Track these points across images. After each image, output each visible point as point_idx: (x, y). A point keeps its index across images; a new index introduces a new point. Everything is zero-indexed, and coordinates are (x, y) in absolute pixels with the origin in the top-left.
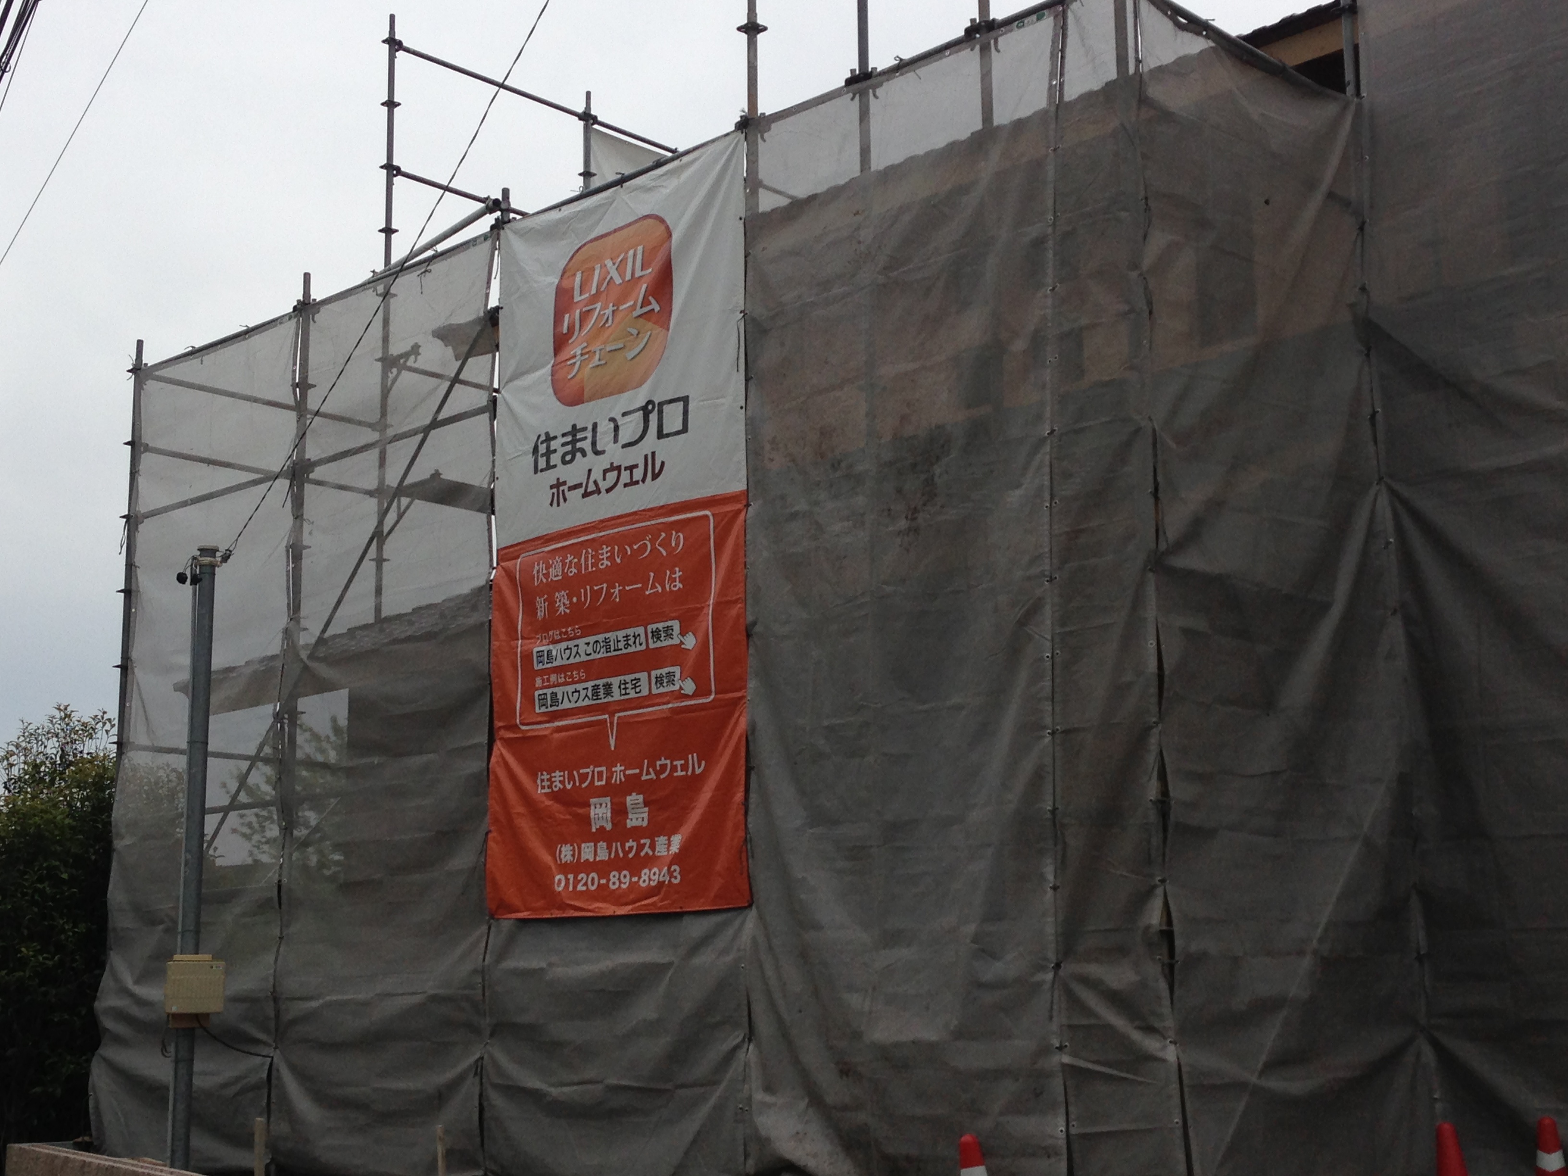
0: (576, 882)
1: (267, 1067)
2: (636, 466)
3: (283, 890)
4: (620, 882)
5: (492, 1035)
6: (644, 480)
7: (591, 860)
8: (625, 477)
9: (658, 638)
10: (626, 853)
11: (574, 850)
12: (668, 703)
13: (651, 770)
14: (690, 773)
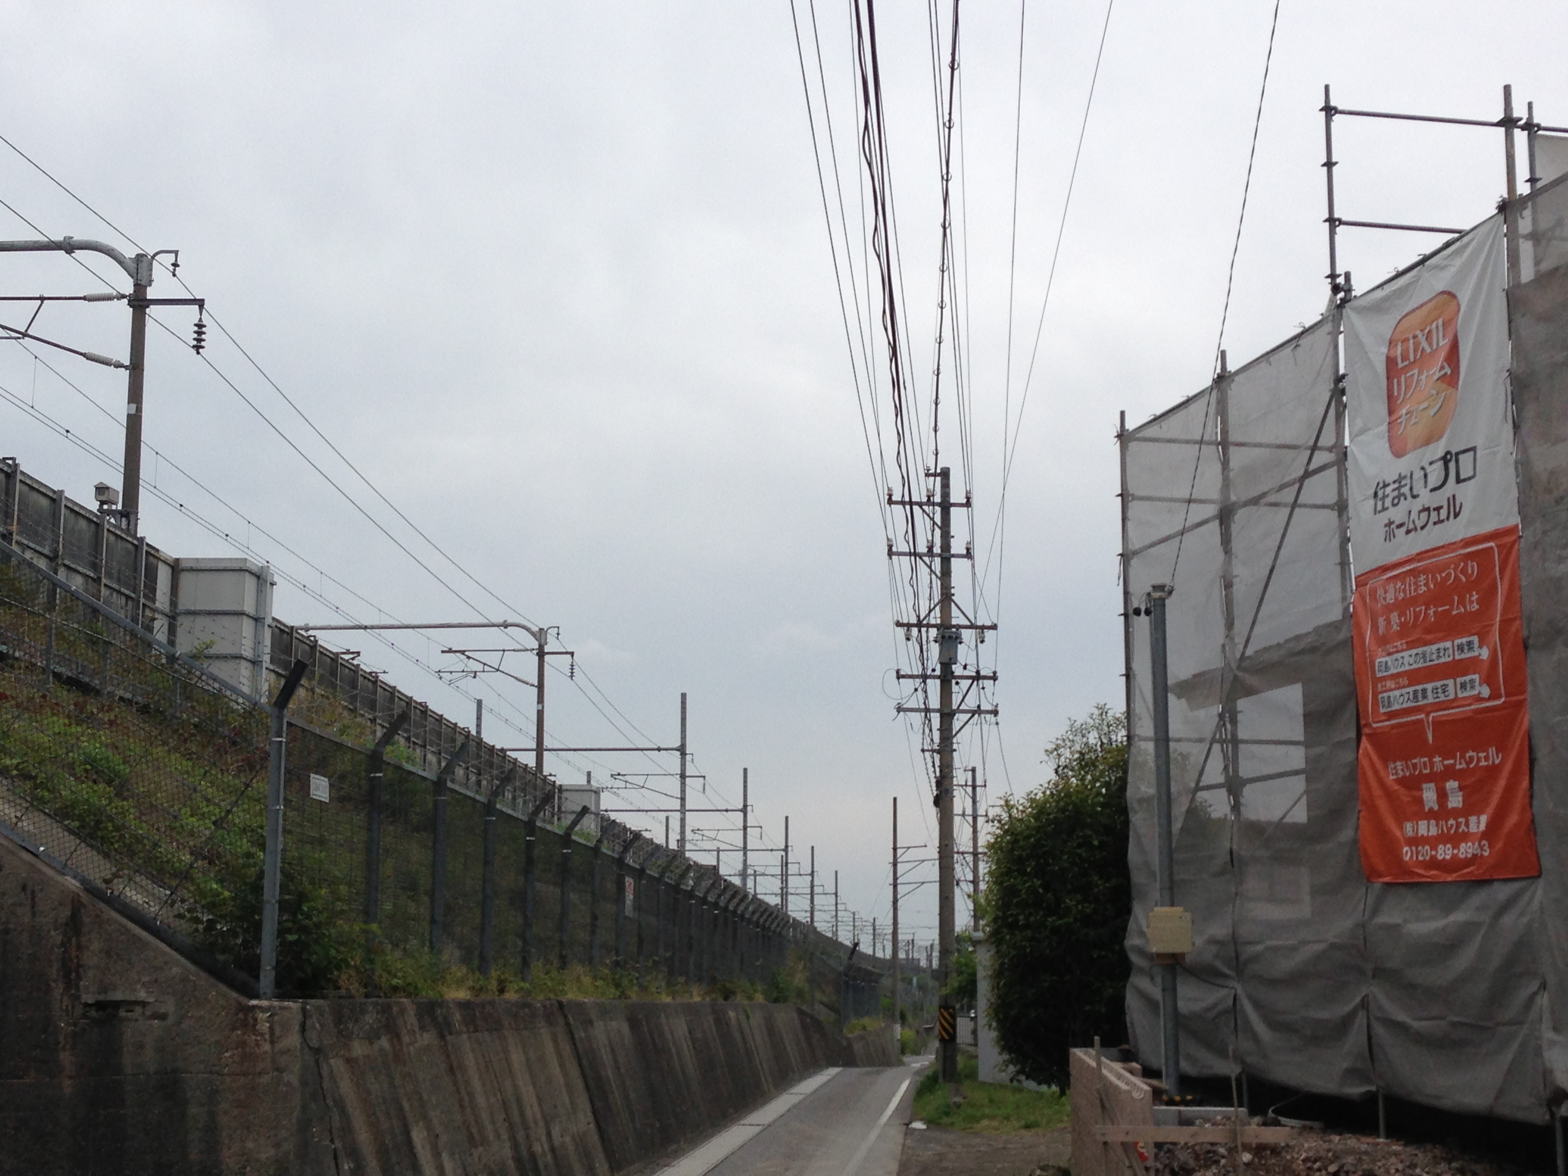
0: (1418, 853)
1: (1232, 997)
2: (1441, 507)
3: (1234, 855)
4: (1445, 854)
5: (1374, 977)
6: (1448, 518)
7: (1426, 835)
8: (1434, 516)
9: (1462, 651)
10: (1449, 829)
11: (1413, 827)
12: (1470, 705)
13: (1462, 761)
14: (1491, 763)
